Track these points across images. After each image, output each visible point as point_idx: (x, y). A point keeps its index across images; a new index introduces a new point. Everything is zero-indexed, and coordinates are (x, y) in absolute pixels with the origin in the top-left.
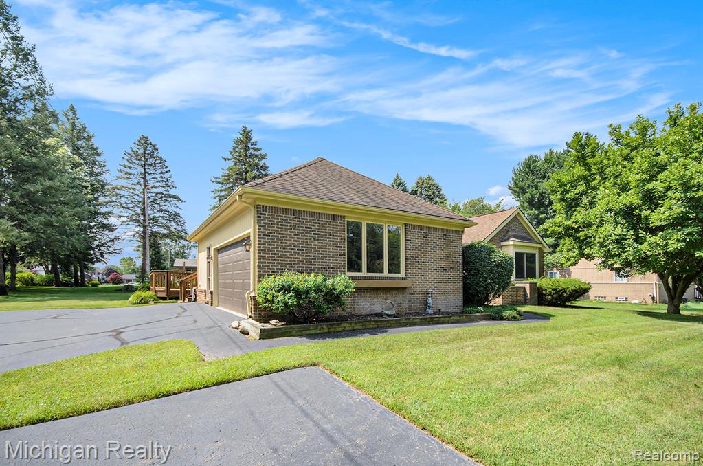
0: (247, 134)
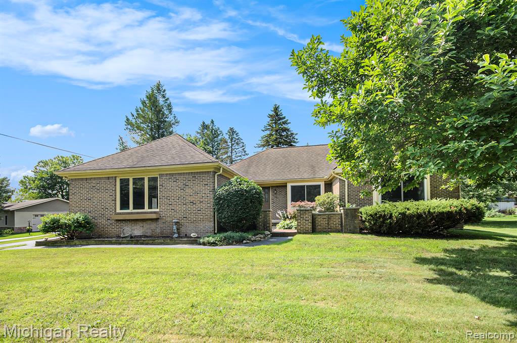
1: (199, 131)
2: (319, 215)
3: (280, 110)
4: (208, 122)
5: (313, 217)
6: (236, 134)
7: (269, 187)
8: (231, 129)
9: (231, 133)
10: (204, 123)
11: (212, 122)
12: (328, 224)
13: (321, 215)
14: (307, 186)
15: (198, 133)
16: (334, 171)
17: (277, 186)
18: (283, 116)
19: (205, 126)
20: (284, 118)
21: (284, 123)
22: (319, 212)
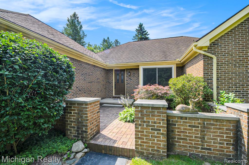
0: (141, 26)
1: (102, 44)
2: (182, 118)
3: (143, 26)
4: (106, 39)
5: (168, 121)
6: (119, 43)
7: (125, 70)
8: (116, 40)
9: (116, 43)
10: (104, 39)
11: (108, 38)
12: (203, 138)
13: (186, 118)
14: (158, 69)
15: (101, 44)
16: (196, 43)
17: (131, 69)
18: (145, 30)
19: (104, 41)
20: (146, 31)
21: (146, 34)
22: (181, 111)
